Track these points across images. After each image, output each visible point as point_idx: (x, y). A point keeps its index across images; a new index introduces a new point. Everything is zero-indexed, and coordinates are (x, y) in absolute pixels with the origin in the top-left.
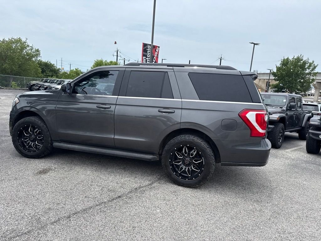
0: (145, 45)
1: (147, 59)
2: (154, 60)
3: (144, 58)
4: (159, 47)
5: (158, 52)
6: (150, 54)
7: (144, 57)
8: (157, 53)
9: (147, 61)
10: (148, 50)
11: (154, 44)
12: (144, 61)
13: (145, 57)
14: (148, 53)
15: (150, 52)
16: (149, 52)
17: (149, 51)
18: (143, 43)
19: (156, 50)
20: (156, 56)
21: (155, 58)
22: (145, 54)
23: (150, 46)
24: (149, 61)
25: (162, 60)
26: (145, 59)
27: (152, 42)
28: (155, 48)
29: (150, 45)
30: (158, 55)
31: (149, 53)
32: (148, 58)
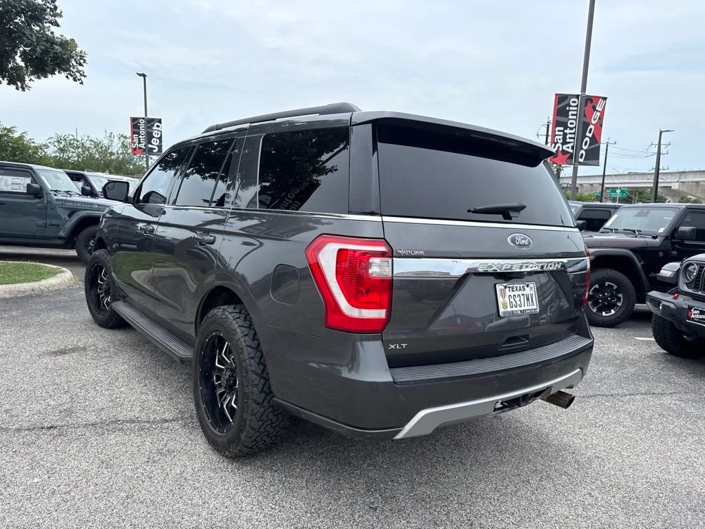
0: (561, 99)
1: (566, 131)
2: (590, 132)
3: (559, 131)
4: (605, 99)
5: (602, 113)
6: (575, 120)
7: (558, 128)
8: (598, 114)
9: (568, 136)
10: (569, 110)
11: (589, 93)
12: (557, 137)
13: (562, 129)
14: (570, 117)
15: (576, 115)
16: (572, 115)
17: (575, 113)
18: (556, 95)
19: (594, 108)
20: (594, 122)
21: (591, 126)
22: (561, 119)
23: (576, 100)
24: (573, 136)
25: (661, 132)
26: (562, 133)
27: (584, 89)
28: (590, 102)
29: (577, 96)
30: (601, 118)
31: (575, 117)
32: (571, 129)
